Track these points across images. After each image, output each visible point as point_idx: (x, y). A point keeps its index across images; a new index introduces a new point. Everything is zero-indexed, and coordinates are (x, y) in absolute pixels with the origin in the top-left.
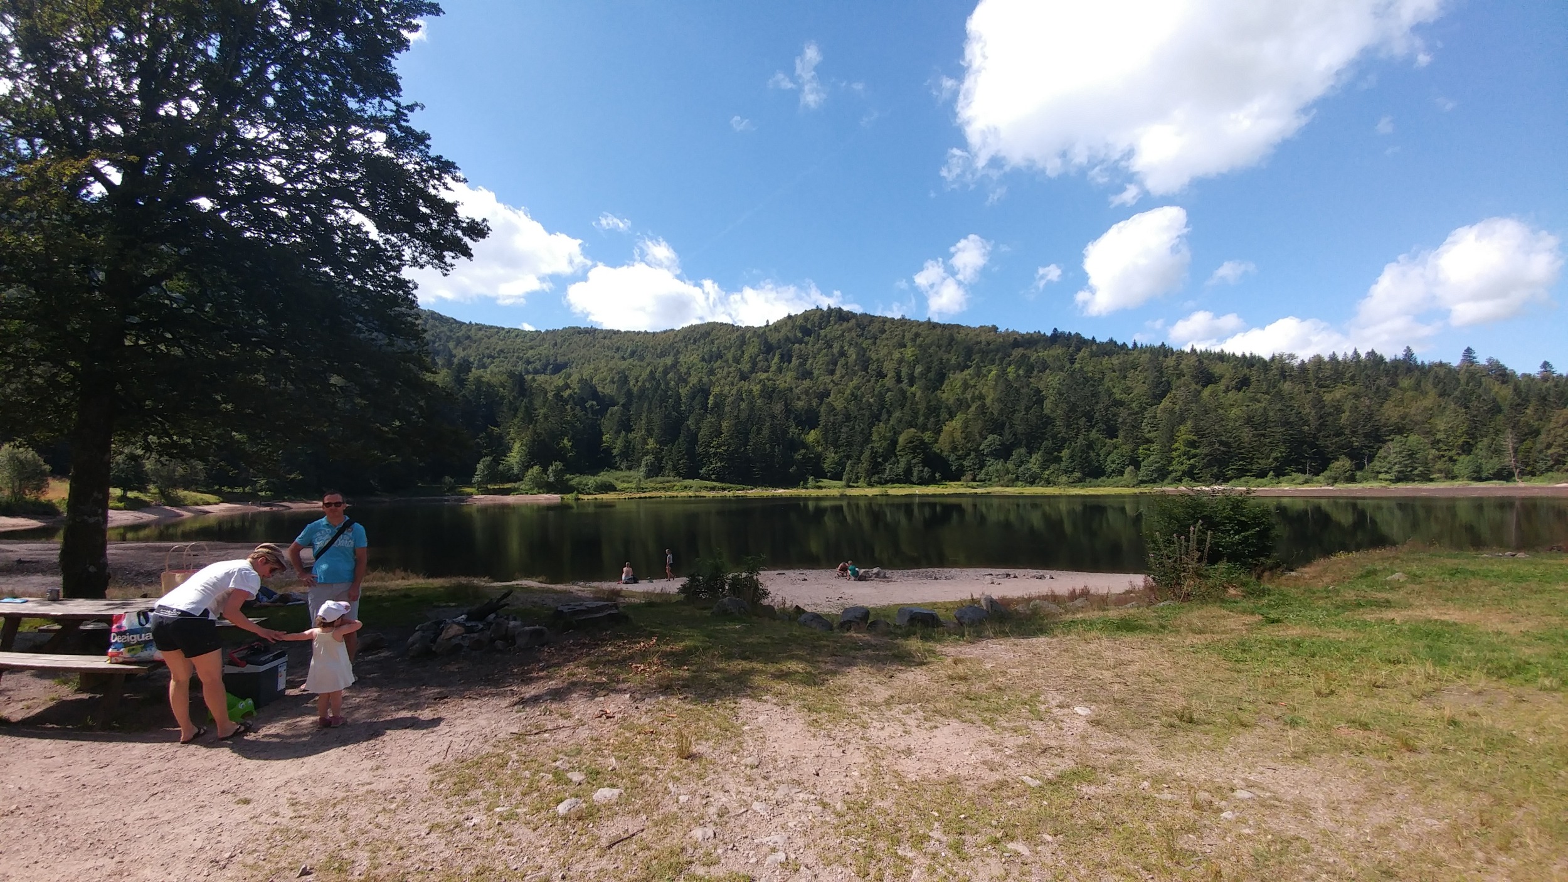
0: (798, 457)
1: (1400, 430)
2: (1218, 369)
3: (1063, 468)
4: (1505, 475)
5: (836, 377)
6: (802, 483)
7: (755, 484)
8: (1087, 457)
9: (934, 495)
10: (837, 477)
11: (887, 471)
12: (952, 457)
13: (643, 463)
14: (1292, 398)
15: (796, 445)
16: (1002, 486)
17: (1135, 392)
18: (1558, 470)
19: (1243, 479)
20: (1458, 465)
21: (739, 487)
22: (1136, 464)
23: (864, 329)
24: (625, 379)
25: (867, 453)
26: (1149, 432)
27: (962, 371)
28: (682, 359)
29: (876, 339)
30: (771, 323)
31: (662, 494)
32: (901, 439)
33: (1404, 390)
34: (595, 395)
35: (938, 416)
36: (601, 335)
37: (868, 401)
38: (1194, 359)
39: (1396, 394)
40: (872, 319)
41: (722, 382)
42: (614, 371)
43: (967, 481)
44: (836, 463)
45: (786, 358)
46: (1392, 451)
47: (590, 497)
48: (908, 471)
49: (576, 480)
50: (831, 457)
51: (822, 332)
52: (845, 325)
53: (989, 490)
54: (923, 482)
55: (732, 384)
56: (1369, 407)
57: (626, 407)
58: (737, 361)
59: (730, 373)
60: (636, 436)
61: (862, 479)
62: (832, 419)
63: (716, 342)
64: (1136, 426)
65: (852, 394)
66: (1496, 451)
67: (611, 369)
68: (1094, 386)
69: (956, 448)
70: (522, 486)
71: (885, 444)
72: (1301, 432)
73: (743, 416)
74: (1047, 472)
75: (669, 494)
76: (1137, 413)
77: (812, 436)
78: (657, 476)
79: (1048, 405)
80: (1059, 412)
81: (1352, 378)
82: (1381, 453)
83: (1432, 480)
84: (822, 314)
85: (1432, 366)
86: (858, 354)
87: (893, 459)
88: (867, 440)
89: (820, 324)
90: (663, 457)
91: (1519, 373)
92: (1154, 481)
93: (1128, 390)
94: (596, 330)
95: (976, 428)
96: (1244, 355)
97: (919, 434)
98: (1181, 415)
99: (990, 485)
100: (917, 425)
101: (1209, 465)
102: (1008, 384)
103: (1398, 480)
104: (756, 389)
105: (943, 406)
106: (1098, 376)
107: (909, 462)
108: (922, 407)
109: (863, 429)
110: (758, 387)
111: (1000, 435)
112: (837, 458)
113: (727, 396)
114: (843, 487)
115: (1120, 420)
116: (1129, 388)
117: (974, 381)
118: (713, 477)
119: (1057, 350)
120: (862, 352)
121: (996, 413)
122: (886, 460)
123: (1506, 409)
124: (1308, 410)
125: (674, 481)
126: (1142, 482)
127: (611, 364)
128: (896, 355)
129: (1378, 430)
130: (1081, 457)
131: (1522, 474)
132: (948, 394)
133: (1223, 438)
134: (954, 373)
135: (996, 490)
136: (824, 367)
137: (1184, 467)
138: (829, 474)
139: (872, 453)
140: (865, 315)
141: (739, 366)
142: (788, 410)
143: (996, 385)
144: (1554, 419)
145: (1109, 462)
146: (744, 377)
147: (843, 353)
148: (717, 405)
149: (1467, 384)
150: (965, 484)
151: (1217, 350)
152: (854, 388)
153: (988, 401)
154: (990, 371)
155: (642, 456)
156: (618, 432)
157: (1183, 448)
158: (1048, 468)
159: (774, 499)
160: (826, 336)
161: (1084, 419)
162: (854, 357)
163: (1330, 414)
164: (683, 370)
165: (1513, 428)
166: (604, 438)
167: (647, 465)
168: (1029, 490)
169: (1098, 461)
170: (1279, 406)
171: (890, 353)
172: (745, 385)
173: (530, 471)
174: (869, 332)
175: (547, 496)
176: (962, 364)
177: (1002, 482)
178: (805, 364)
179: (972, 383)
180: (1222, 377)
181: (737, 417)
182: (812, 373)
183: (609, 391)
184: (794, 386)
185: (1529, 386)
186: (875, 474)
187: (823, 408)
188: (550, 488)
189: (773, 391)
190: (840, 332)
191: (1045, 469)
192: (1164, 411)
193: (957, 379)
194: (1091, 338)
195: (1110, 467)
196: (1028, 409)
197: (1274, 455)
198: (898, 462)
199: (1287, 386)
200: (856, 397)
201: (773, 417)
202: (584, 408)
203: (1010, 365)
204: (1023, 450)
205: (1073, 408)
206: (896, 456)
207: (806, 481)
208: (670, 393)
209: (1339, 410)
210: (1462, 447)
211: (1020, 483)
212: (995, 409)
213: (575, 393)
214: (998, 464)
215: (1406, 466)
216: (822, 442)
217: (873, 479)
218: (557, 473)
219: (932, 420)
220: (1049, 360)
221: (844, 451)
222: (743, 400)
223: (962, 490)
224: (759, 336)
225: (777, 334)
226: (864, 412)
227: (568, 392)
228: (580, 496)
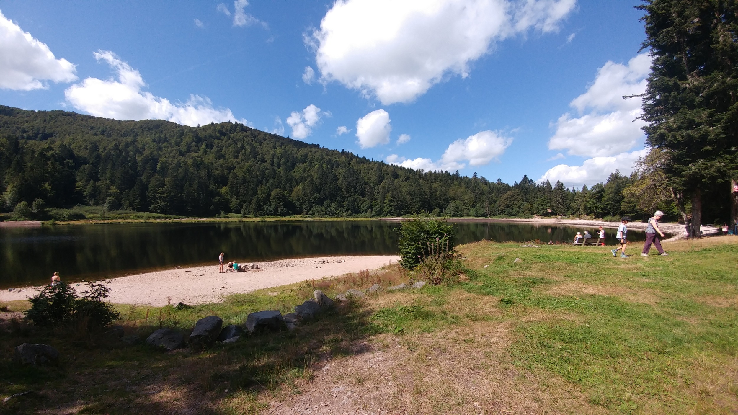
0: (215, 200)
1: (454, 199)
2: (400, 173)
3: (344, 209)
4: (485, 215)
5: (239, 160)
6: (217, 215)
7: (187, 215)
8: (354, 205)
9: (288, 221)
10: (238, 212)
11: (265, 209)
12: (298, 203)
13: (107, 201)
14: (422, 186)
15: (214, 194)
16: (319, 217)
17: (372, 179)
18: (502, 214)
19: (407, 215)
20: (471, 211)
21: (177, 217)
22: (372, 208)
23: (255, 137)
24: (95, 147)
25: (255, 200)
26: (377, 196)
27: (303, 163)
28: (139, 139)
29: (262, 143)
30: (201, 126)
31: (121, 221)
32: (273, 194)
33: (456, 185)
34: (71, 155)
35: (291, 183)
36: (79, 118)
37: (256, 173)
38: (392, 168)
39: (453, 187)
40: (260, 132)
41: (167, 155)
42: (88, 142)
43: (304, 215)
44: (237, 205)
45: (210, 146)
46: (451, 206)
47: (65, 223)
48: (276, 210)
49: (54, 211)
50: (234, 201)
51: (232, 135)
52: (245, 133)
53: (314, 219)
54: (283, 215)
55: (174, 157)
56: (445, 190)
57: (95, 165)
58: (178, 144)
59: (172, 151)
60: (102, 184)
61: (252, 213)
62: (235, 181)
63: (164, 132)
64: (372, 193)
65: (248, 169)
66: (482, 207)
67: (85, 141)
68: (357, 175)
69: (299, 199)
70: (12, 215)
71: (264, 195)
72: (425, 198)
73: (180, 176)
74: (338, 211)
75: (126, 221)
76: (372, 188)
77: (224, 190)
78: (117, 210)
79: (339, 182)
80: (344, 185)
81: (440, 180)
82: (448, 206)
83: (463, 216)
84: (231, 126)
85: (464, 178)
86: (251, 149)
87: (269, 203)
88: (255, 193)
89: (231, 130)
90: (122, 198)
91: (490, 182)
92: (377, 215)
93: (369, 178)
94: (76, 114)
95: (308, 190)
96: (408, 168)
97: (282, 191)
98: (388, 189)
99: (314, 217)
100: (281, 187)
101: (396, 209)
102: (323, 171)
103: (453, 216)
104: (190, 162)
105: (294, 179)
106: (359, 171)
107: (276, 205)
108: (283, 179)
109: (253, 188)
110: (191, 161)
111: (319, 194)
112: (238, 202)
113: (170, 164)
114: (241, 217)
115: (366, 190)
116: (370, 177)
117: (308, 168)
118: (159, 211)
119: (343, 158)
120: (254, 149)
121: (317, 184)
122: (264, 204)
123: (486, 193)
124: (427, 190)
125: (130, 213)
126: (373, 216)
127: (86, 137)
128: (272, 152)
129: (447, 198)
130: (351, 205)
131: (490, 215)
132: (296, 173)
133: (401, 199)
134: (299, 164)
135: (317, 219)
136: (232, 153)
137: (388, 210)
138: (233, 210)
139: (257, 200)
140: (256, 130)
141: (179, 148)
142: (210, 174)
143: (318, 171)
144: (502, 197)
145: (362, 207)
146: (182, 154)
147: (243, 148)
148: (163, 168)
149: (474, 184)
150: (303, 216)
151: (400, 166)
152: (249, 166)
153: (314, 178)
154: (315, 165)
155: (106, 197)
156: (88, 181)
157: (388, 203)
158: (338, 209)
159: (199, 223)
160: (234, 137)
161: (353, 189)
162: (249, 150)
163: (434, 192)
164: (140, 146)
165: (488, 200)
166: (77, 184)
167: (109, 203)
168: (331, 219)
169: (358, 207)
170: (419, 188)
171: (268, 151)
172: (183, 159)
173: (19, 204)
174: (258, 139)
175: (31, 222)
176: (303, 160)
177: (319, 215)
178: (221, 151)
179: (308, 169)
180: (401, 176)
181: (176, 176)
182: (225, 156)
183: (83, 154)
184: (214, 162)
185: (494, 186)
186: (259, 210)
187: (231, 175)
188: (33, 217)
189: (201, 164)
190: (242, 137)
191: (337, 210)
192: (382, 187)
193: (301, 167)
194: (356, 155)
195: (362, 209)
196: (331, 183)
197: (417, 206)
198: (271, 205)
199: (421, 181)
200: (250, 171)
201: (200, 178)
202: (62, 164)
203: (324, 163)
204: (329, 201)
205: (349, 184)
206: (270, 202)
207: (219, 214)
208: (129, 159)
209: (436, 191)
210: (472, 206)
211: (327, 216)
212: (317, 182)
213: (56, 154)
214: (318, 207)
215: (455, 211)
216: (229, 193)
217: (258, 213)
218: (38, 206)
219: (288, 185)
220: (340, 163)
221: (242, 198)
222: (180, 167)
223: (302, 219)
224: (193, 132)
225: (204, 132)
226: (254, 179)
227: (51, 152)
228: (57, 222)
